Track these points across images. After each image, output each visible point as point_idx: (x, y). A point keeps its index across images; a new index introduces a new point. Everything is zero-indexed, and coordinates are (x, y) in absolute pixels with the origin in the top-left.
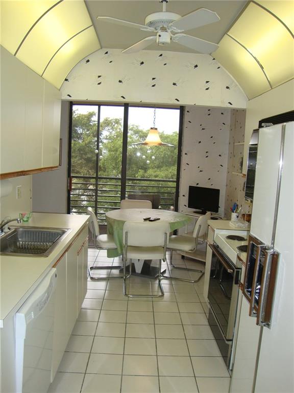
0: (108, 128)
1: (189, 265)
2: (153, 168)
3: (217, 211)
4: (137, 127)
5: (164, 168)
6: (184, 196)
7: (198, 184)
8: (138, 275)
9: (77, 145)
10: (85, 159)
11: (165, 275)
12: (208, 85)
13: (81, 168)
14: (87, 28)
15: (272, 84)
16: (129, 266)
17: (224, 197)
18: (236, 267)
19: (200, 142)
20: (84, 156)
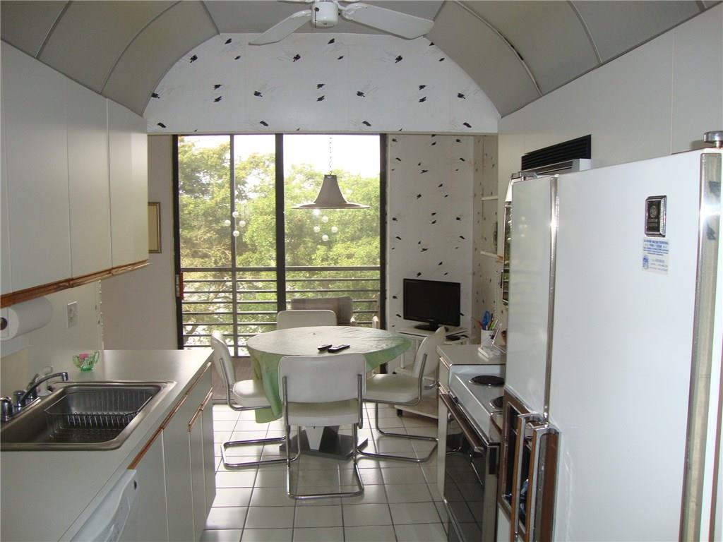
0: (257, 172)
1: (413, 428)
2: (343, 242)
3: (457, 323)
4: (311, 167)
5: (364, 240)
6: (394, 297)
7: (419, 274)
8: (314, 453)
9: (202, 206)
10: (218, 231)
11: (366, 451)
12: (423, 94)
13: (211, 247)
15: (541, 87)
16: (295, 438)
17: (470, 295)
18: (490, 441)
19: (419, 196)
20: (214, 225)
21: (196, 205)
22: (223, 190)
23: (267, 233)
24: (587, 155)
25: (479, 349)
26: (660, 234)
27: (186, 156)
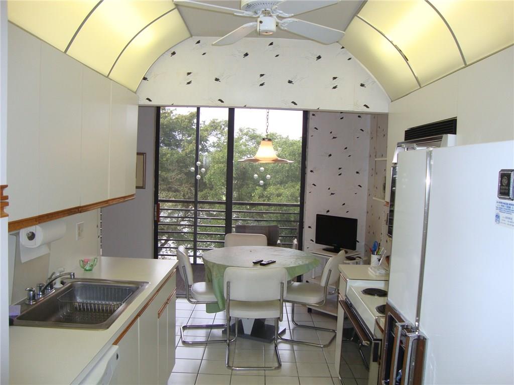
0: (215, 133)
1: (319, 322)
2: (275, 184)
3: (353, 248)
4: (254, 131)
5: (290, 184)
6: (310, 227)
7: (328, 211)
8: (246, 337)
9: (176, 156)
10: (186, 174)
11: (284, 337)
12: (335, 83)
13: (181, 185)
14: (171, 11)
15: (420, 83)
16: (234, 325)
17: (364, 228)
18: (375, 338)
19: (330, 155)
20: (184, 169)
21: (172, 155)
22: (191, 145)
23: (220, 177)
24: (454, 131)
25: (369, 268)
26: (510, 198)
27: (166, 120)
